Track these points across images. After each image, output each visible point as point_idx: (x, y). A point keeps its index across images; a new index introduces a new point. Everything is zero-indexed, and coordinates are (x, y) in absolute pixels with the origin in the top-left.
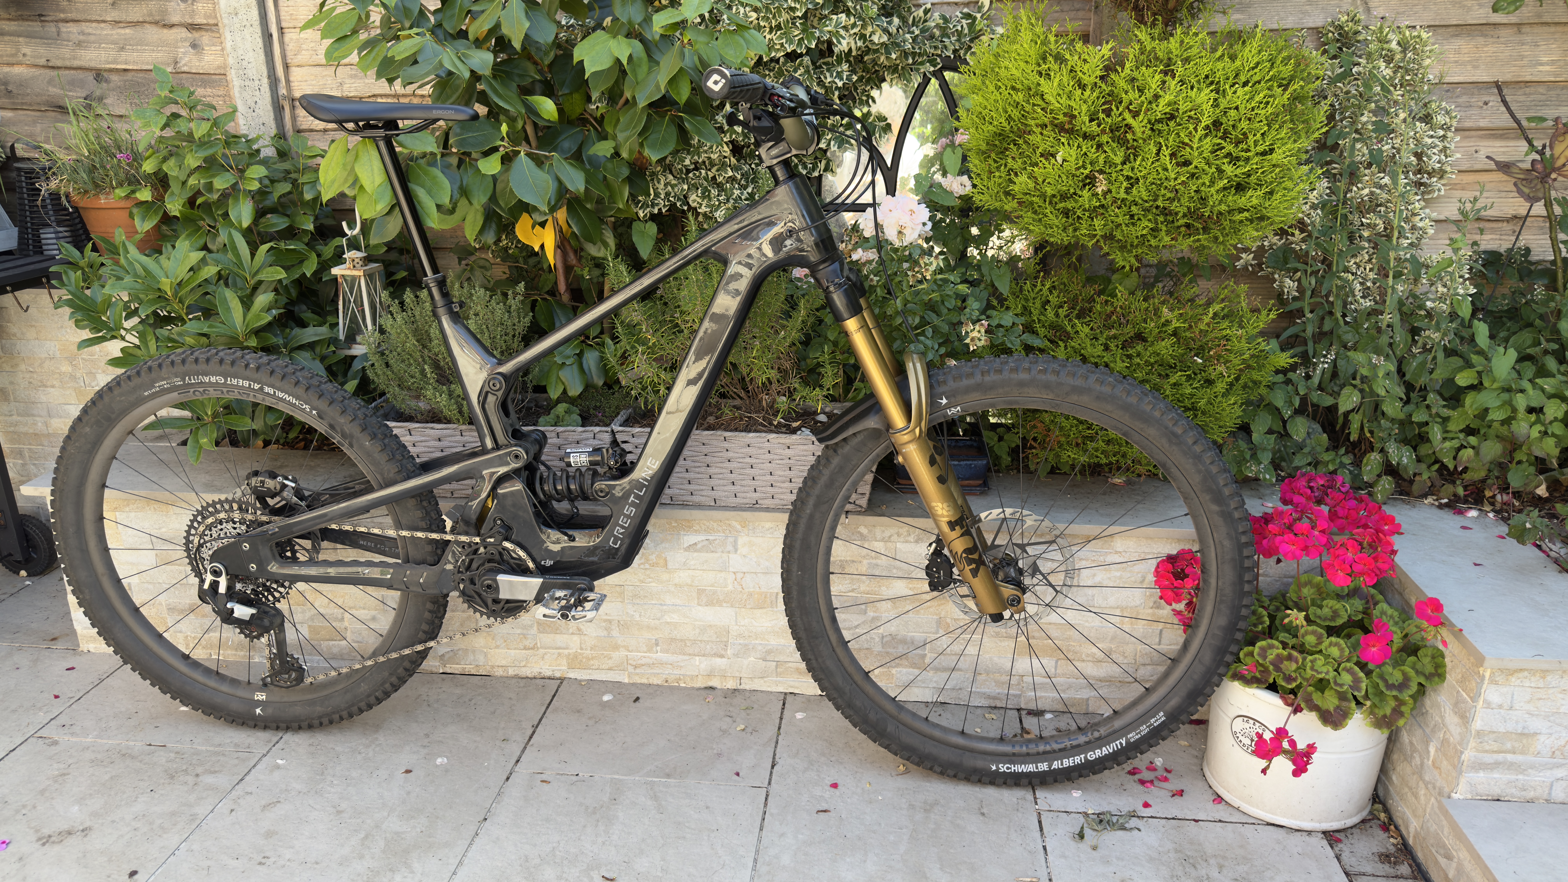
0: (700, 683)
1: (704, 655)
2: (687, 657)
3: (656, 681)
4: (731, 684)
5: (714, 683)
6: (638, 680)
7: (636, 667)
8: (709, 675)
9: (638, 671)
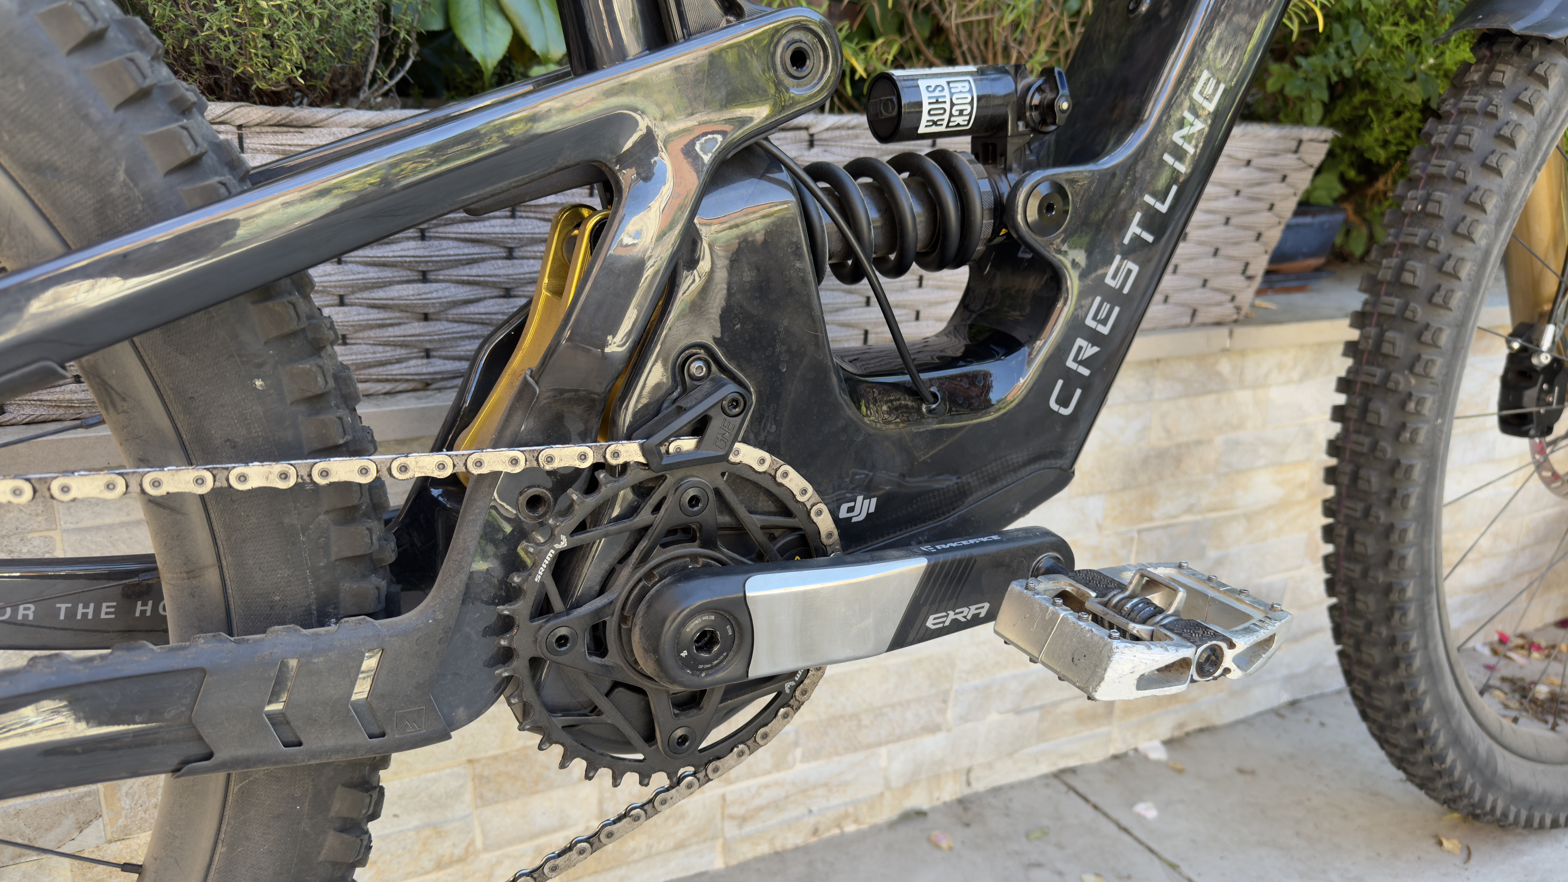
0: (887, 813)
1: (899, 739)
2: (860, 756)
3: (793, 839)
4: (950, 791)
5: (919, 800)
6: (747, 852)
7: (743, 820)
8: (911, 782)
9: (748, 828)
